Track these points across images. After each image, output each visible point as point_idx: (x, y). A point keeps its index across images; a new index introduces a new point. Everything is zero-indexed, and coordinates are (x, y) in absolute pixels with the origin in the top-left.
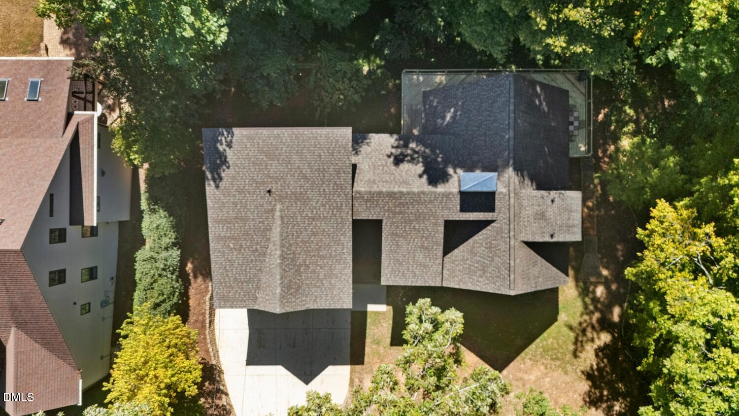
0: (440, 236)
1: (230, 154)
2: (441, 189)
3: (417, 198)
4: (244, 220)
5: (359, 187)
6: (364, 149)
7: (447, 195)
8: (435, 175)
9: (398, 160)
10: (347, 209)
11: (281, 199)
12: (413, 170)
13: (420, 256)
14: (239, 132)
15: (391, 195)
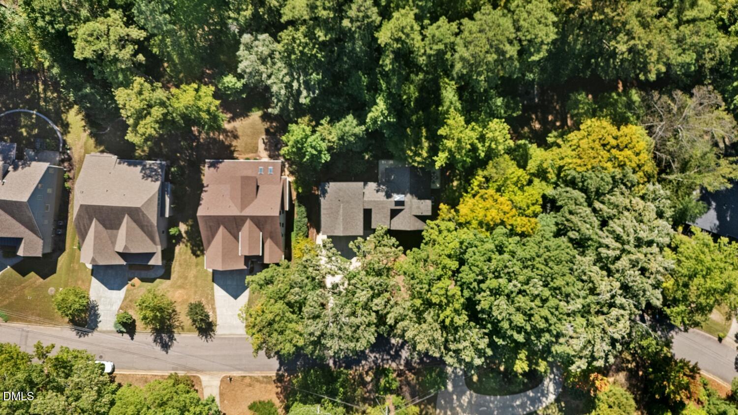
0: (389, 213)
1: (329, 190)
2: (390, 200)
3: (382, 202)
4: (332, 208)
5: (365, 199)
6: (366, 187)
7: (391, 201)
8: (388, 196)
9: (378, 191)
10: (361, 205)
11: (343, 202)
12: (382, 194)
13: (383, 220)
14: (332, 184)
15: (375, 201)
